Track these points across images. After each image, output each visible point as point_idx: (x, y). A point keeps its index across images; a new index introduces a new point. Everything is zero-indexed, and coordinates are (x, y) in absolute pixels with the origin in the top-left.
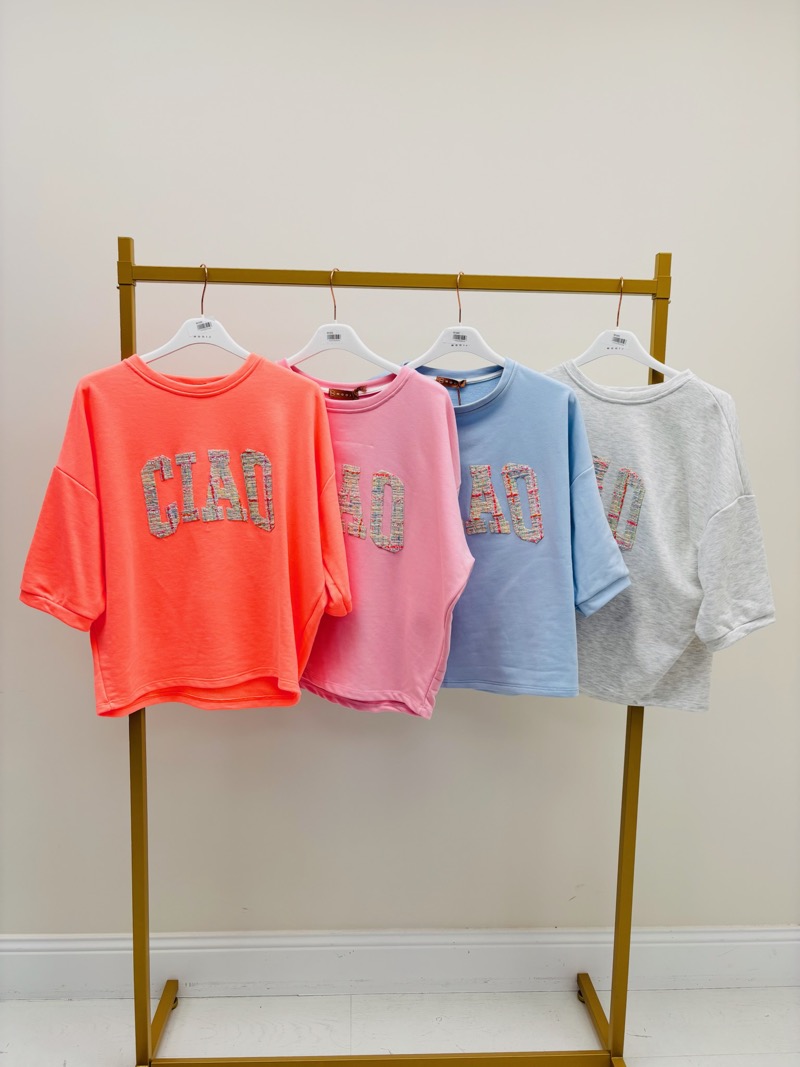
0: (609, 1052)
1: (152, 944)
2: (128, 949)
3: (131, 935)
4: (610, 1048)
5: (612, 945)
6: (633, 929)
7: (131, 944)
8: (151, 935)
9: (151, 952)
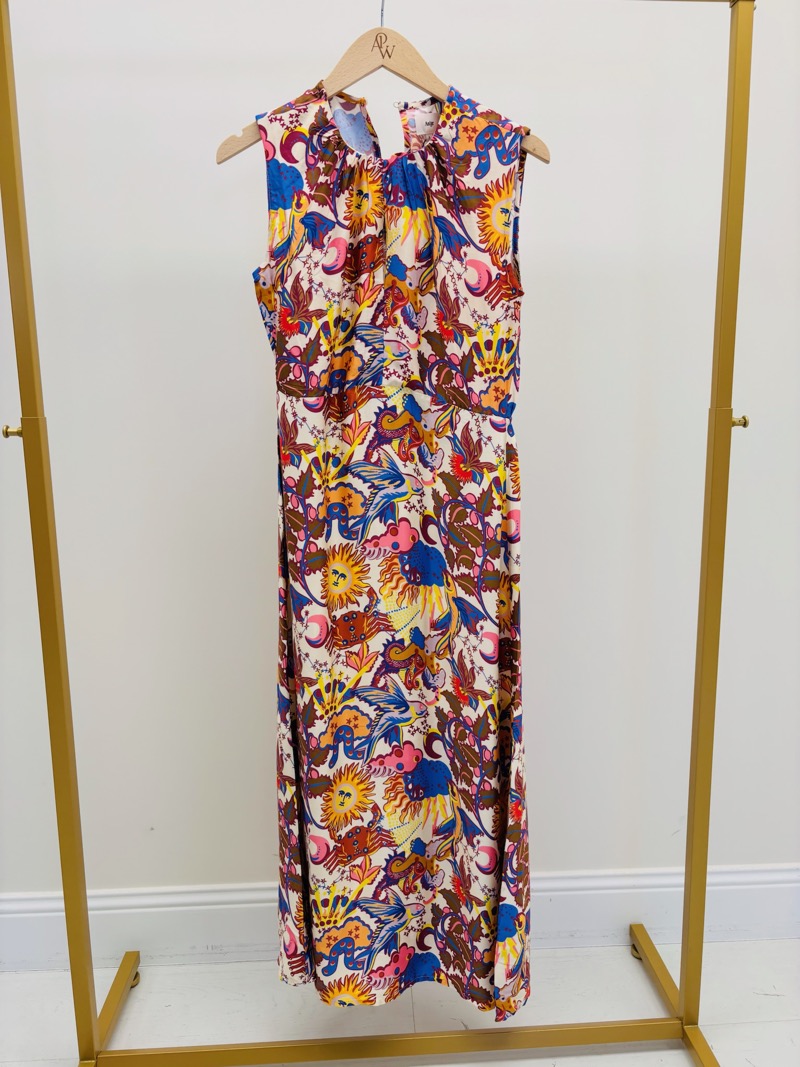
0: (681, 1019)
1: (90, 903)
2: (61, 911)
3: (61, 893)
4: (682, 1014)
5: (683, 889)
6: (710, 868)
7: (62, 905)
8: (89, 892)
9: (90, 913)
